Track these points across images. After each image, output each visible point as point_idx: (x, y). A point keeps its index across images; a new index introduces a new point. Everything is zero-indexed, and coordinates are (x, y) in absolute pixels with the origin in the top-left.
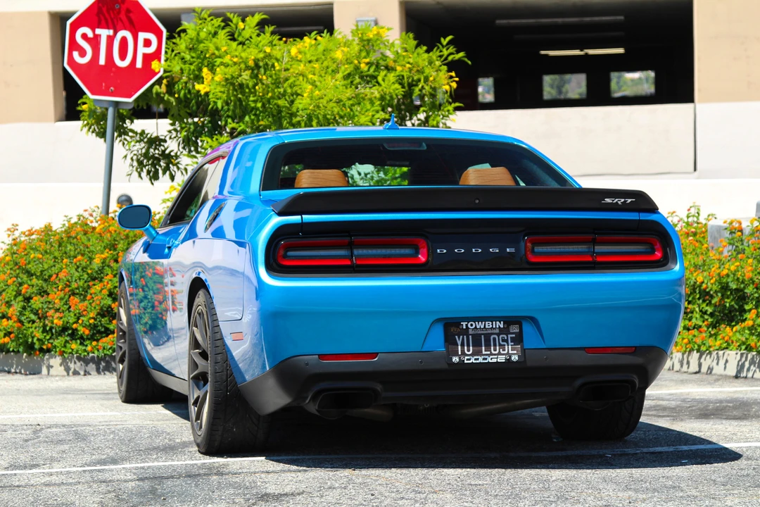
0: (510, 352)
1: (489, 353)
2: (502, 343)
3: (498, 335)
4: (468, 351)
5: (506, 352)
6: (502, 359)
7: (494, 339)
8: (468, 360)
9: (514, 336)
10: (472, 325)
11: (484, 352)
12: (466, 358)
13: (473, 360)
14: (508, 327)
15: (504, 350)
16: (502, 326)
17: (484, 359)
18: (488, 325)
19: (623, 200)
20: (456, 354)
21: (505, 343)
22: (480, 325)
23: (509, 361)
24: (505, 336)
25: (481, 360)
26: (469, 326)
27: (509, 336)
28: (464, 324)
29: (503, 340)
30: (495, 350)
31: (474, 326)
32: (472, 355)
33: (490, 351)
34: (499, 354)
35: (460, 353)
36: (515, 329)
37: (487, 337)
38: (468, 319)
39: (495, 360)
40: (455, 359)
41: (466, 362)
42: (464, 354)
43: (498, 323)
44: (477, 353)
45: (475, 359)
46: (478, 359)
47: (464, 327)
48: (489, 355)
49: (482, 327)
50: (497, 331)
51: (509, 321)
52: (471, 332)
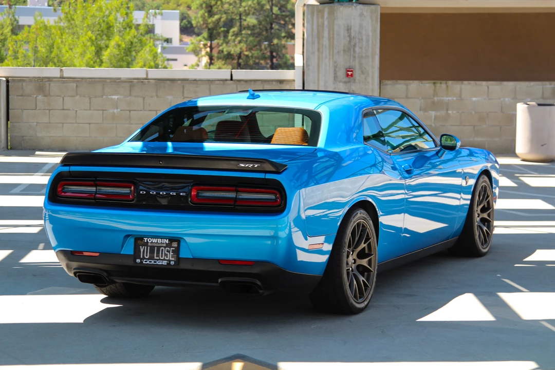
0: (171, 259)
1: (158, 258)
2: (166, 253)
3: (165, 247)
4: (147, 256)
5: (168, 259)
6: (165, 263)
7: (162, 250)
8: (145, 262)
9: (174, 249)
10: (150, 240)
11: (155, 258)
12: (145, 260)
13: (148, 262)
14: (171, 243)
15: (167, 257)
16: (167, 242)
17: (155, 262)
18: (160, 241)
19: (252, 165)
20: (140, 258)
21: (168, 253)
22: (155, 241)
23: (169, 264)
24: (168, 248)
25: (153, 262)
26: (148, 241)
27: (171, 249)
28: (146, 239)
29: (167, 251)
30: (162, 257)
31: (151, 241)
32: (148, 259)
33: (159, 257)
34: (164, 260)
35: (142, 257)
36: (175, 244)
37: (159, 248)
38: (148, 237)
39: (161, 263)
40: (138, 261)
41: (144, 263)
42: (144, 258)
43: (165, 240)
44: (151, 258)
45: (150, 262)
46: (151, 262)
47: (146, 241)
48: (158, 260)
49: (156, 242)
50: (165, 245)
51: (172, 240)
52: (149, 244)
